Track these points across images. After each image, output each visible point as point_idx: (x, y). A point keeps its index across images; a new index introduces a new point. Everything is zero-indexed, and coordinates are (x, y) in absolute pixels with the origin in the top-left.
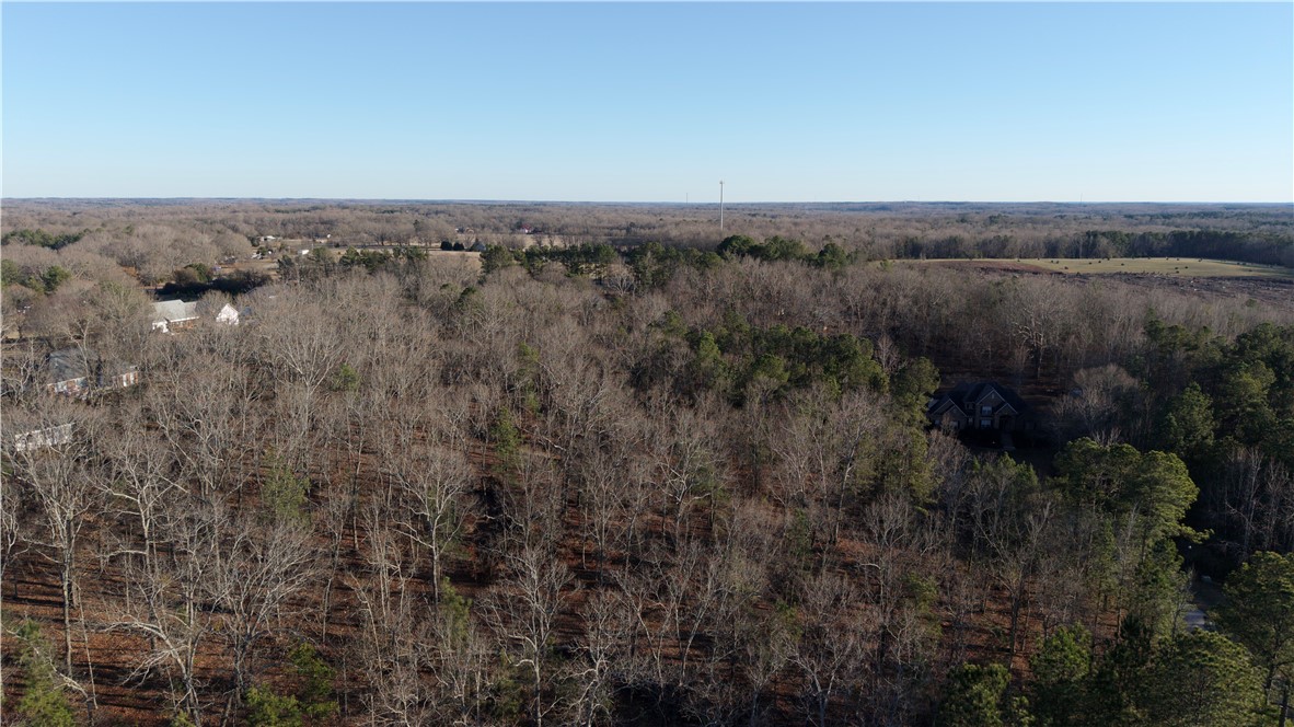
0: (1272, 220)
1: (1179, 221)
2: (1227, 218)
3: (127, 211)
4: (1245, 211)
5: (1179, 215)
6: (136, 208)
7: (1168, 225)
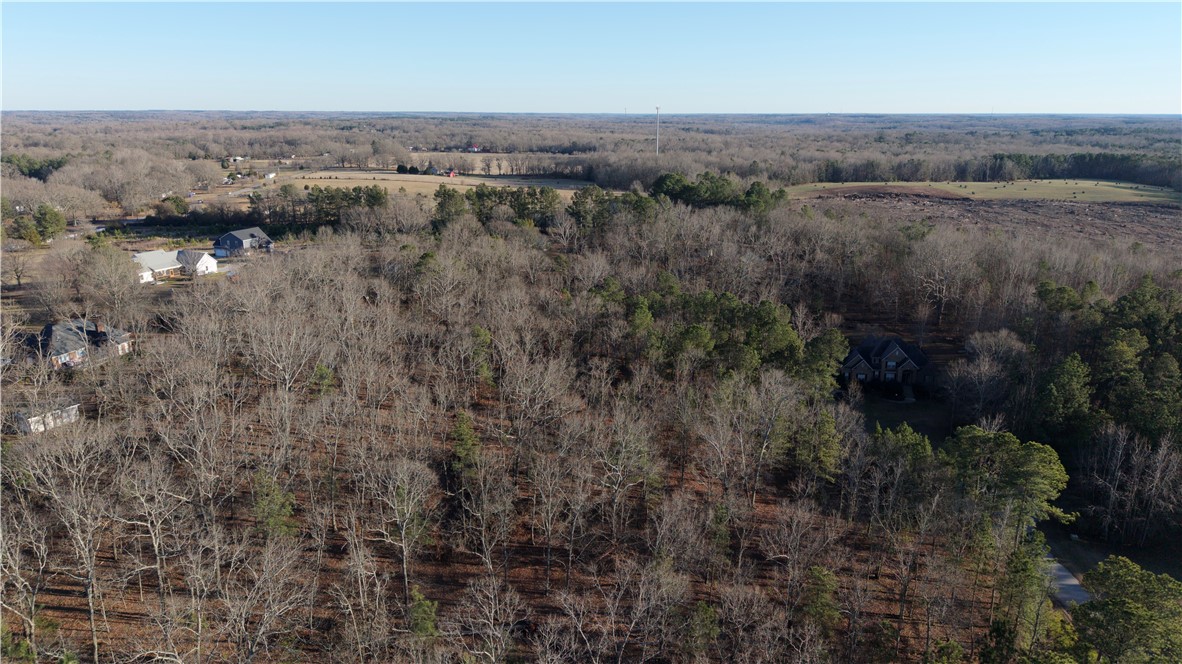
0: (1166, 136)
1: (1080, 138)
2: (1125, 134)
3: (103, 127)
4: (1142, 127)
5: (1082, 132)
6: (114, 124)
7: (1071, 143)
